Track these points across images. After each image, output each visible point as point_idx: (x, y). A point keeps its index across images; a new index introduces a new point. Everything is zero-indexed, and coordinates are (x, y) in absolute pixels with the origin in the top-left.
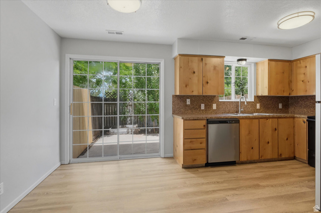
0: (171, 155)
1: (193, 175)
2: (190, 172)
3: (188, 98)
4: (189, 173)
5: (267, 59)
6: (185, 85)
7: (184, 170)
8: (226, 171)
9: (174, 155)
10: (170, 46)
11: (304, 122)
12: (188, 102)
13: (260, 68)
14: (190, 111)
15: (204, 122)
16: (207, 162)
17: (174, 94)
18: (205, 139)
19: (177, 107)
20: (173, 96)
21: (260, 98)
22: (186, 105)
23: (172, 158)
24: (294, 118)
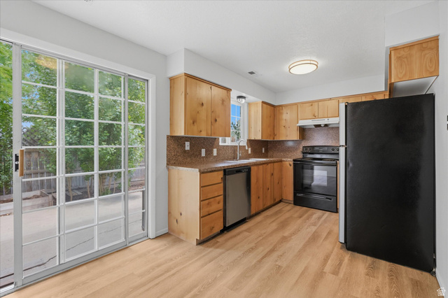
0: (165, 230)
1: (219, 251)
2: (210, 247)
3: (188, 141)
4: (211, 249)
5: (261, 101)
6: (192, 122)
7: (200, 247)
8: (246, 231)
9: (169, 229)
10: (165, 58)
11: (290, 165)
12: (187, 146)
13: (253, 109)
14: (189, 159)
15: (221, 174)
16: (225, 227)
17: (169, 134)
18: (222, 196)
19: (173, 154)
20: (168, 137)
21: (251, 142)
22: (185, 151)
23: (169, 234)
24: (281, 161)
